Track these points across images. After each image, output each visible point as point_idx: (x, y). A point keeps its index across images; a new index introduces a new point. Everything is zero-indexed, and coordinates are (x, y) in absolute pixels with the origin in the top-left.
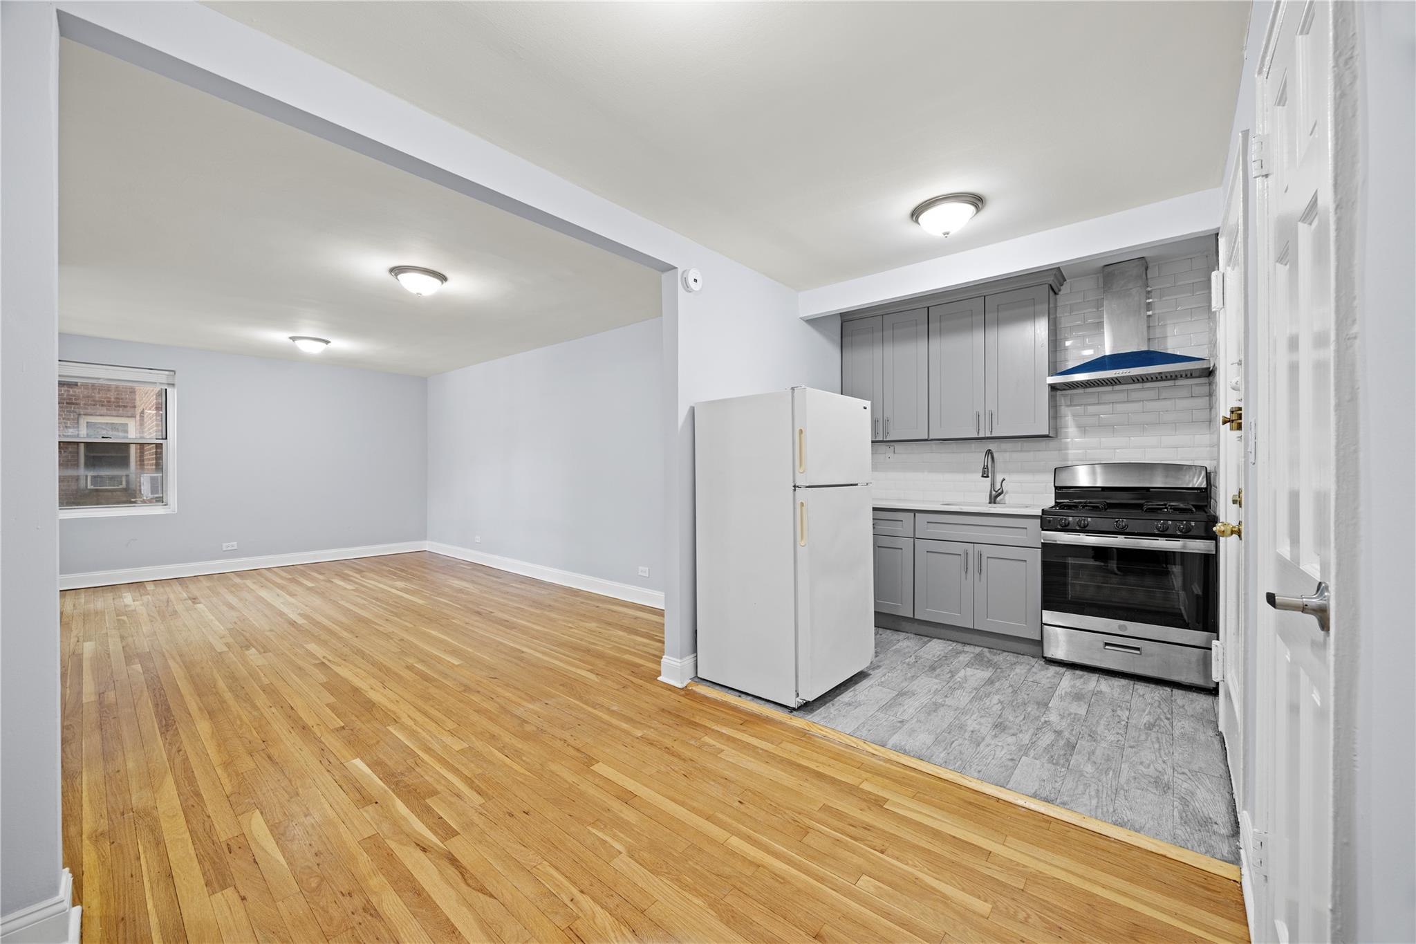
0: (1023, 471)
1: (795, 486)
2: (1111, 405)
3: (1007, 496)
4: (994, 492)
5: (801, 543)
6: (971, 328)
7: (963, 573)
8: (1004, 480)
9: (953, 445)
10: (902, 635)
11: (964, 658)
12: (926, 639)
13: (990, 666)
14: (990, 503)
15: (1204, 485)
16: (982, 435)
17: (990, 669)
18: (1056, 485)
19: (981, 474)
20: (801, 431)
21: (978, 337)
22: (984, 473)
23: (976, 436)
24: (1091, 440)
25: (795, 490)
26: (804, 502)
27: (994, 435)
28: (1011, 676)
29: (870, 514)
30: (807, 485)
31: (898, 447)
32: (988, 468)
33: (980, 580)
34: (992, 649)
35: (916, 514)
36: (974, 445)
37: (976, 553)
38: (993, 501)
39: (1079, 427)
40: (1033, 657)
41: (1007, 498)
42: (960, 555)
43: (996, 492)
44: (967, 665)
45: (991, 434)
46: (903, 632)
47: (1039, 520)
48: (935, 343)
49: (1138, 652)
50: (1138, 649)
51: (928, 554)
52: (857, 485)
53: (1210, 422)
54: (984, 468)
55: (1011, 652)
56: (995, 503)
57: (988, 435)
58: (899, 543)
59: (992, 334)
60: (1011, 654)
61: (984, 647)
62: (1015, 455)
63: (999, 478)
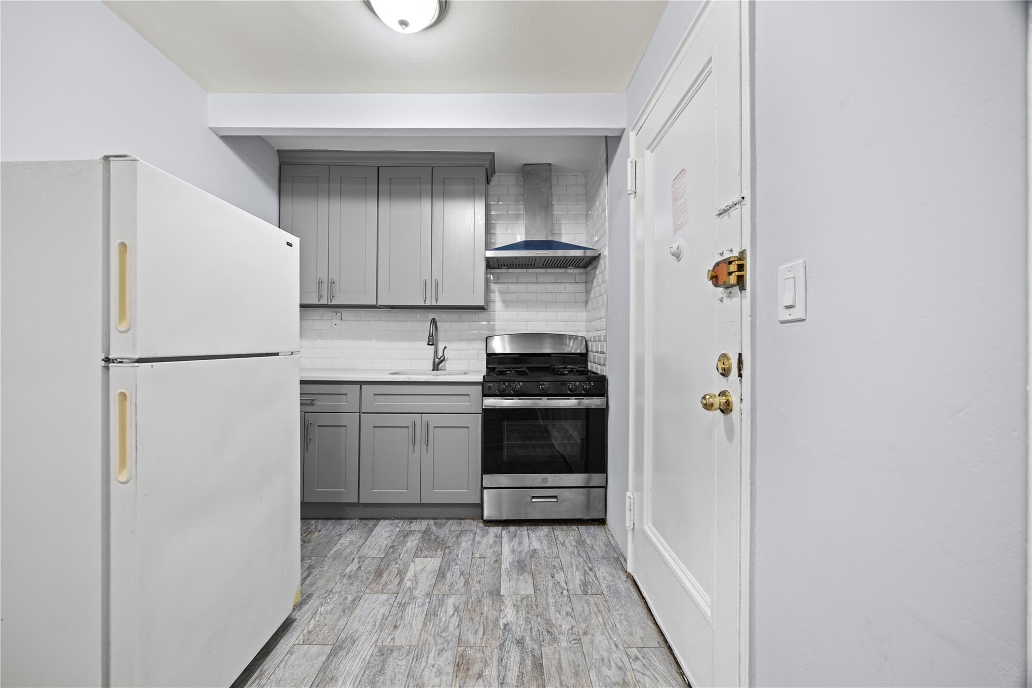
0: (460, 339)
1: (107, 360)
2: (526, 285)
3: (448, 362)
4: (437, 360)
5: (118, 476)
6: (419, 195)
7: (411, 446)
8: (445, 347)
9: (400, 314)
10: (346, 524)
11: (412, 543)
12: (371, 523)
13: (438, 547)
14: (433, 370)
15: (584, 351)
16: (428, 303)
17: (439, 552)
18: (488, 352)
19: (427, 343)
20: (123, 246)
21: (425, 206)
22: (429, 341)
23: (422, 304)
24: (512, 314)
25: (107, 368)
26: (128, 394)
27: (439, 303)
28: (460, 556)
29: (297, 388)
30: (137, 356)
31: (346, 313)
32: (433, 336)
33: (427, 452)
34: (437, 519)
35: (363, 386)
36: (419, 314)
37: (424, 422)
38: (436, 368)
39: (504, 302)
40: (473, 519)
41: (448, 365)
42: (408, 427)
43: (439, 359)
44: (416, 555)
45: (437, 303)
46: (347, 519)
47: (481, 387)
48: (385, 205)
49: (555, 500)
50: (555, 497)
51: (375, 429)
52: (277, 354)
53: (587, 302)
54: (429, 336)
55: (455, 519)
56: (437, 370)
57: (434, 303)
58: (344, 419)
59: (438, 205)
60: (454, 521)
61: (429, 519)
62: (454, 324)
63: (441, 346)
